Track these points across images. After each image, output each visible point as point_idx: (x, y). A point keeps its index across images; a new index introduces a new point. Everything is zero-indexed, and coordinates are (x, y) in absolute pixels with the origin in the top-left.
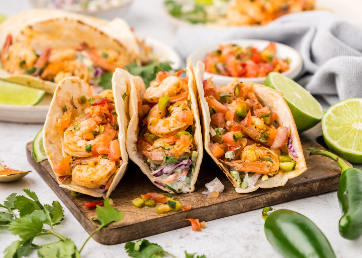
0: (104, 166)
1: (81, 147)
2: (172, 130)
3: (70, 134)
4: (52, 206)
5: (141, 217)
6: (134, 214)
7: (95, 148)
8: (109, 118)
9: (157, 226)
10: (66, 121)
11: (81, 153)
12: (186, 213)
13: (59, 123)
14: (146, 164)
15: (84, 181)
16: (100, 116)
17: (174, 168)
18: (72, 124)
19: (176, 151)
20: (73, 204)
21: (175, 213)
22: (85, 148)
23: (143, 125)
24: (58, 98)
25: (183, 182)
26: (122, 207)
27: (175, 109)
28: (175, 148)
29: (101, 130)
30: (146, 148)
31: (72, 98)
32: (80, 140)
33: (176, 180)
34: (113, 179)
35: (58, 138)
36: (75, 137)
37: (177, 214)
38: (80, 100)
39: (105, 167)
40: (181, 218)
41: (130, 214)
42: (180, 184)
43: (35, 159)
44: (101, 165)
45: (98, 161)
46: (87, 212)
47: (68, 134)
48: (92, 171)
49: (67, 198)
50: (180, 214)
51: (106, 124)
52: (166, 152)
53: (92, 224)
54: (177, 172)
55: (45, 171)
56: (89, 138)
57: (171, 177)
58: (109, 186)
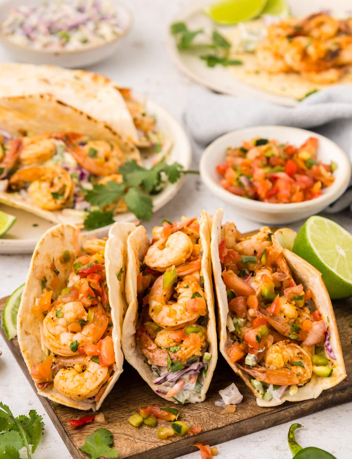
0: (94, 374)
1: (65, 345)
2: (179, 323)
3: (52, 323)
4: (28, 416)
5: (139, 444)
6: (130, 438)
7: (83, 347)
8: (101, 297)
9: (158, 455)
10: (45, 305)
11: (65, 352)
12: (193, 438)
13: (36, 307)
14: (146, 365)
15: (69, 394)
16: (88, 297)
17: (180, 375)
18: (53, 309)
19: (184, 355)
20: (56, 417)
21: (181, 438)
22: (70, 346)
23: (143, 306)
24: (36, 268)
25: (190, 391)
26: (115, 425)
27: (183, 292)
28: (182, 351)
29: (90, 319)
30: (146, 345)
31: (52, 261)
32: (64, 333)
33: (183, 389)
34: (105, 390)
35: (36, 324)
36: (58, 328)
37: (183, 439)
38: (63, 260)
39: (95, 375)
40: (188, 444)
41: (126, 439)
42: (187, 393)
43: (6, 334)
44: (90, 373)
45: (87, 364)
46: (73, 434)
47: (49, 323)
48: (79, 381)
49: (49, 407)
50: (187, 439)
51: (96, 305)
52: (171, 356)
53: (80, 454)
54: (184, 379)
55: (19, 354)
56: (75, 330)
57: (177, 386)
58: (100, 397)
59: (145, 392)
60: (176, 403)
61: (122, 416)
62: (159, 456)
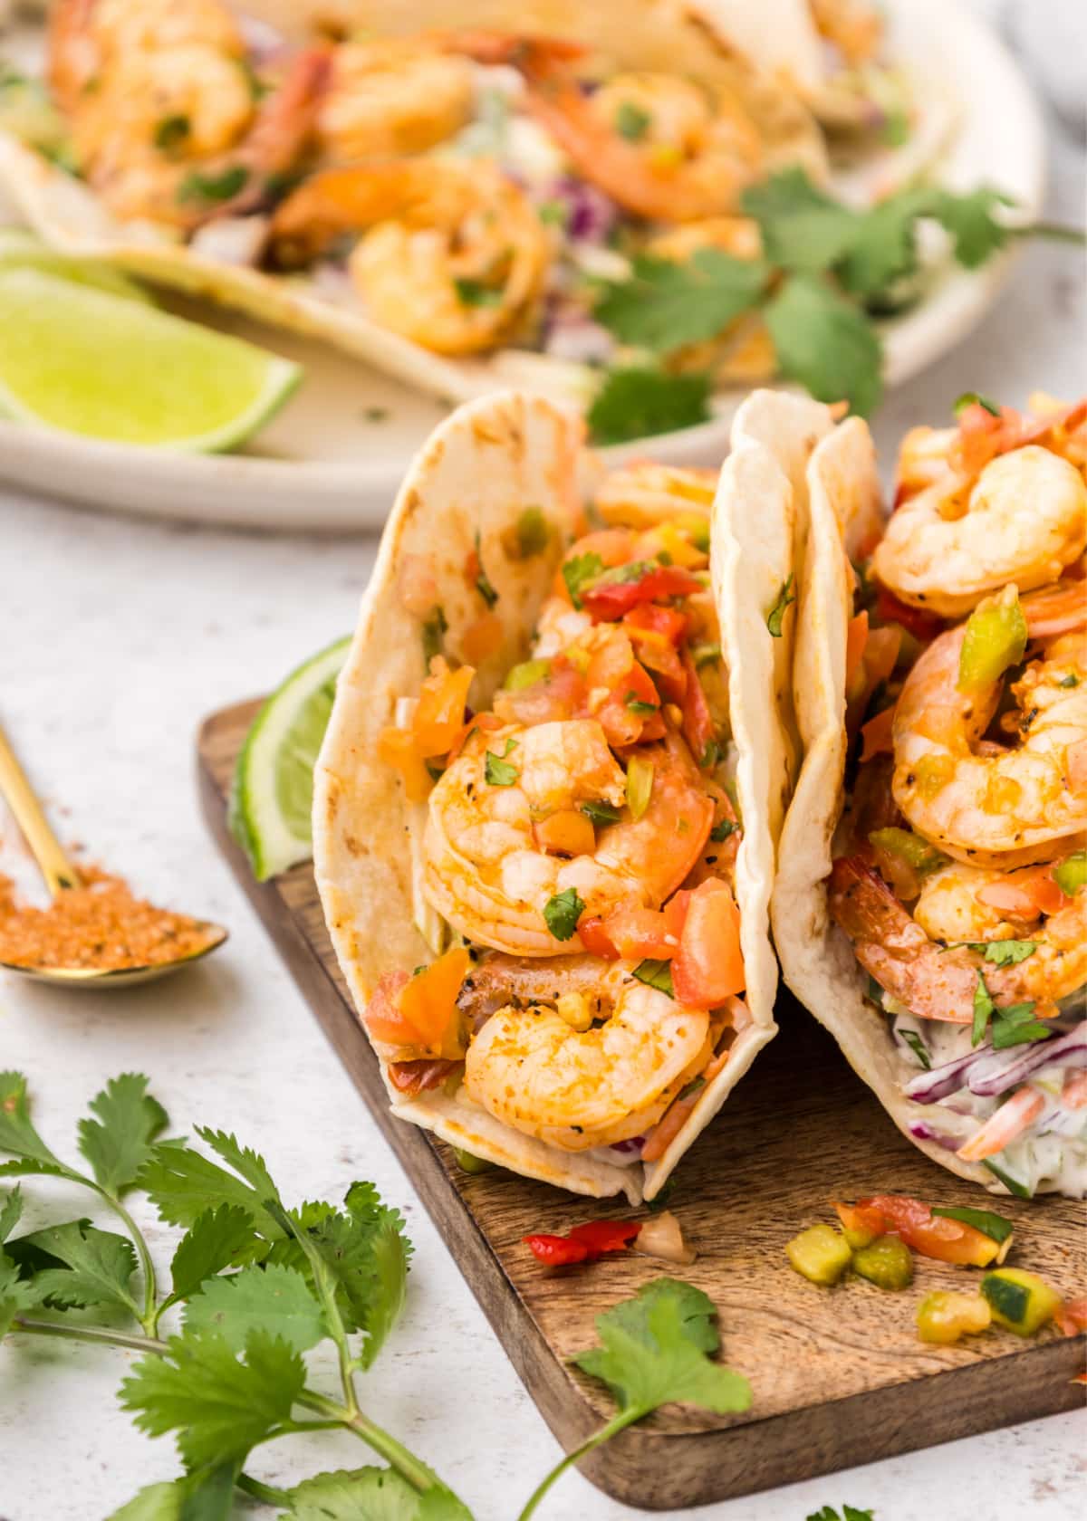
0: (646, 1037)
1: (522, 906)
2: (1033, 837)
3: (466, 807)
4: (342, 1209)
5: (834, 1358)
6: (795, 1331)
7: (600, 917)
8: (681, 707)
9: (917, 1414)
10: (442, 725)
11: (520, 935)
12: (1077, 1348)
13: (400, 734)
14: (871, 1013)
15: (532, 1118)
16: (630, 705)
17: (1026, 1067)
18: (474, 746)
19: (1048, 981)
20: (464, 1217)
21: (1021, 1344)
22: (546, 912)
23: (862, 759)
24: (404, 564)
25: (1066, 1139)
26: (729, 1271)
27: (1053, 704)
28: (1043, 961)
29: (635, 800)
30: (878, 928)
31: (472, 546)
32: (518, 854)
33: (1033, 1131)
34: (689, 1111)
35: (395, 811)
36: (492, 829)
37: (1030, 1351)
38: (514, 544)
39: (651, 1043)
40: (1049, 1374)
41: (776, 1335)
42: (1050, 1150)
43: (250, 856)
44: (632, 1032)
45: (614, 994)
46: (540, 1297)
47: (453, 807)
48: (579, 1063)
49: (433, 1175)
50: (1047, 1351)
51: (662, 742)
52: (989, 979)
53: (570, 1386)
54: (1040, 1084)
55: (303, 943)
56: (566, 845)
57: (1010, 1114)
58: (667, 1143)
59: (857, 1134)
60: (1000, 1188)
61: (759, 1233)
62: (916, 1419)
